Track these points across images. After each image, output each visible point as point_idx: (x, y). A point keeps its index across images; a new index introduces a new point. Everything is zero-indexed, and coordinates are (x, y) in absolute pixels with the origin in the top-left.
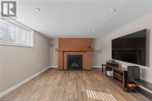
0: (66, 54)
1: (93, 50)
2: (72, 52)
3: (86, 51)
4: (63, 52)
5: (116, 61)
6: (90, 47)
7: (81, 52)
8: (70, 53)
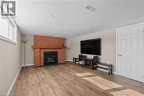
0: (42, 51)
1: (66, 47)
2: (48, 49)
3: (60, 49)
4: (40, 49)
5: (84, 55)
6: (63, 45)
7: (56, 49)
8: (47, 50)
